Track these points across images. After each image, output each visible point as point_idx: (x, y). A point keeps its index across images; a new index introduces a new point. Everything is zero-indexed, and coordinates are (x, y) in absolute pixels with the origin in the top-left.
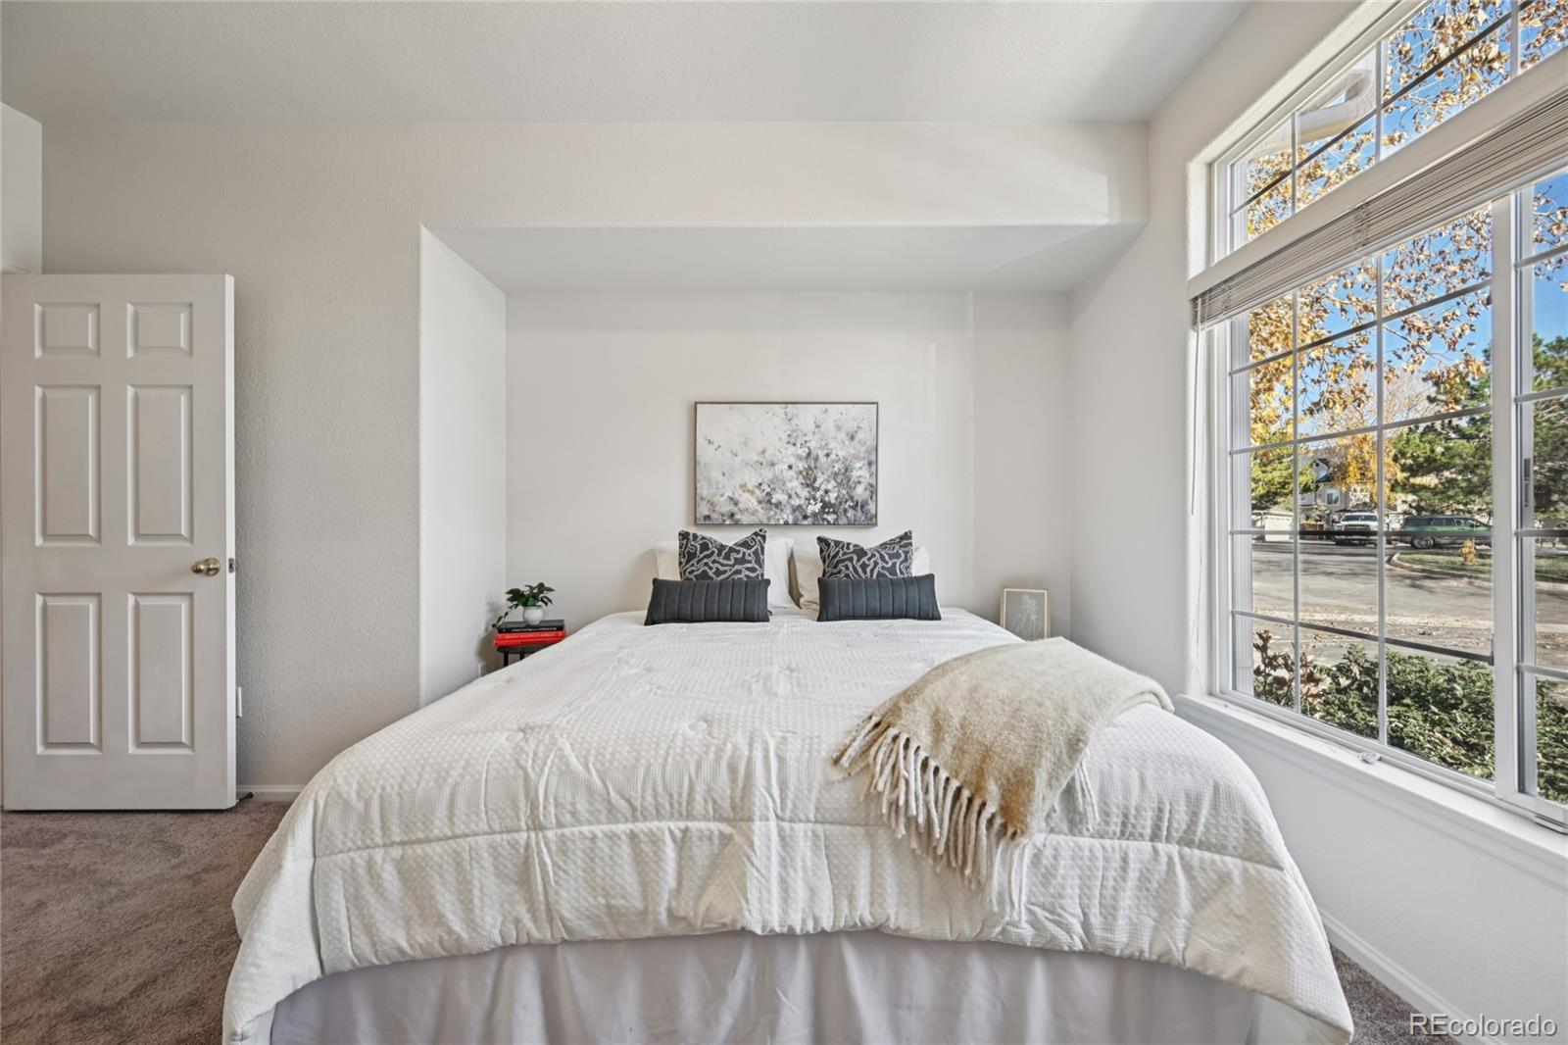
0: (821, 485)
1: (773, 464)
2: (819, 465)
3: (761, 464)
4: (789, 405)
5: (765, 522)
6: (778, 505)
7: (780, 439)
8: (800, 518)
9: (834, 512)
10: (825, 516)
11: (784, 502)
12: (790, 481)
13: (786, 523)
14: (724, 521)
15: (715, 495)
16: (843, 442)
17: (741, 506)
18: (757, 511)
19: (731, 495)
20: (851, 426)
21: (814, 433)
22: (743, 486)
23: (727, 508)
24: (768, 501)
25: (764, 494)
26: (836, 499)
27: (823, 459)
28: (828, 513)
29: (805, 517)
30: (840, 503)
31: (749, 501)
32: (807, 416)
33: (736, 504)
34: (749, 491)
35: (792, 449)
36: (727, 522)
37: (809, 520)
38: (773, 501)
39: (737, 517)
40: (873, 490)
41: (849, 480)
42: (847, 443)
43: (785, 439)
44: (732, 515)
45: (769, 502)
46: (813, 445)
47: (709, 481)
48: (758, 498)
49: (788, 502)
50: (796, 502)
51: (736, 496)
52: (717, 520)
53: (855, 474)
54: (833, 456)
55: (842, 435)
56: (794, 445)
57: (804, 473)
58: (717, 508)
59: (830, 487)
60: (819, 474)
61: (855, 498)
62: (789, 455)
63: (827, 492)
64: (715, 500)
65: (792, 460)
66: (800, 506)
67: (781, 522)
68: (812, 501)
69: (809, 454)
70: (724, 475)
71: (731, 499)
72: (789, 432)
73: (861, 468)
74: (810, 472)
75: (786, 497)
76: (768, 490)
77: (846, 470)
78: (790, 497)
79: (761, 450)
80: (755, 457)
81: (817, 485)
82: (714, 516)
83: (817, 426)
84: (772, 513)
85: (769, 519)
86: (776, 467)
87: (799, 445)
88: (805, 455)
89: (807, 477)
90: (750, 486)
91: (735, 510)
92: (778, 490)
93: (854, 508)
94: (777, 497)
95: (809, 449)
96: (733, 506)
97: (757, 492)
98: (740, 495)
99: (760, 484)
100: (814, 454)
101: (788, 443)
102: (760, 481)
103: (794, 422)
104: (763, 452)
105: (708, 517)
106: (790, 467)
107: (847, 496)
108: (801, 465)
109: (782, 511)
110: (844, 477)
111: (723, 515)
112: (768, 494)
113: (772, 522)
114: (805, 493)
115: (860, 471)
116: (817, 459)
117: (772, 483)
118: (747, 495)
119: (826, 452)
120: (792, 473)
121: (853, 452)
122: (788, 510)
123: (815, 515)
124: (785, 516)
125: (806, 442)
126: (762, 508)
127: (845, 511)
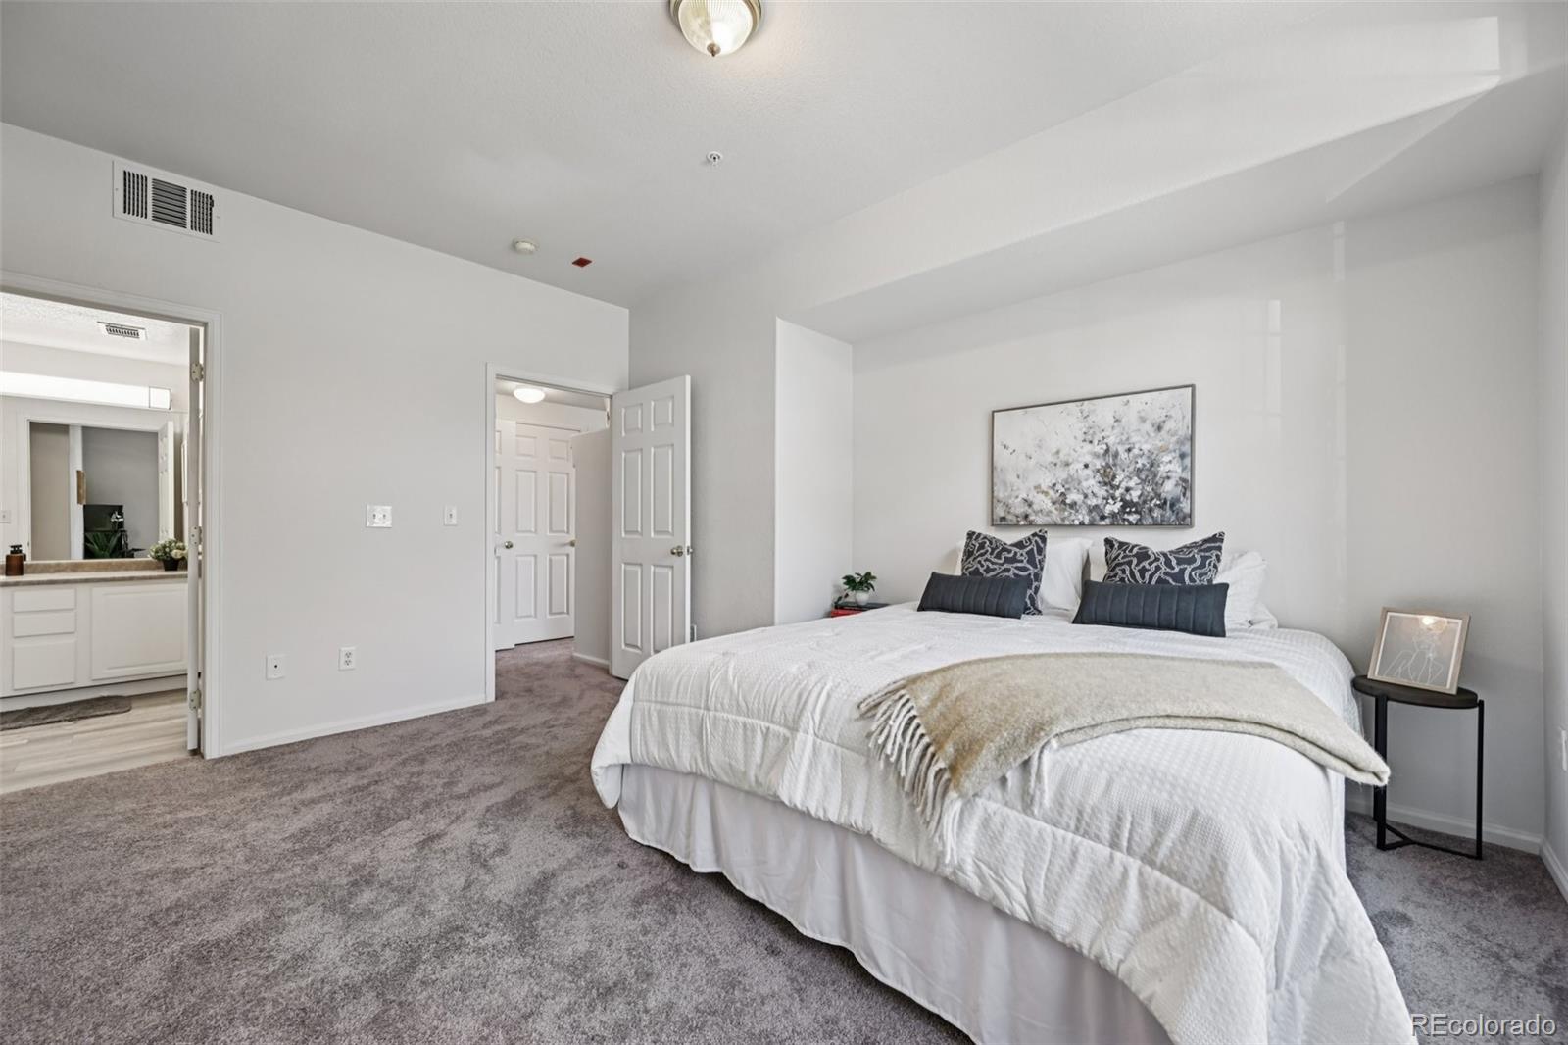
0: (1121, 482)
1: (1067, 464)
2: (1119, 462)
3: (1056, 464)
4: (1086, 402)
5: (1060, 522)
6: (1073, 505)
7: (1075, 438)
8: (1097, 518)
9: (1136, 512)
10: (1126, 516)
11: (1079, 502)
12: (1086, 480)
13: (1082, 524)
14: (1019, 522)
15: (1010, 497)
16: (1148, 434)
17: (1035, 507)
18: (1051, 512)
19: (1025, 496)
20: (1157, 415)
21: (1113, 428)
22: (1037, 488)
23: (1021, 509)
24: (1062, 502)
25: (1058, 495)
26: (1139, 497)
27: (1123, 455)
28: (1129, 513)
29: (1103, 517)
30: (1144, 502)
31: (1043, 502)
32: (1104, 411)
33: (1030, 505)
34: (1043, 492)
35: (1088, 447)
36: (1022, 523)
37: (1108, 520)
38: (1068, 501)
39: (1032, 518)
40: (1187, 486)
41: (1156, 476)
42: (1153, 435)
43: (1081, 437)
44: (1026, 516)
45: (1064, 502)
46: (1111, 441)
47: (1005, 484)
48: (1052, 498)
49: (1084, 502)
50: (1092, 502)
51: (1030, 498)
52: (1011, 520)
53: (1163, 469)
54: (1136, 451)
55: (1147, 427)
56: (1091, 442)
57: (1102, 471)
58: (1012, 510)
59: (1132, 484)
60: (1119, 471)
61: (1163, 495)
62: (1085, 453)
63: (1128, 490)
64: (1011, 501)
65: (1088, 459)
66: (1096, 506)
67: (1077, 523)
68: (1111, 501)
69: (1107, 451)
70: (1018, 477)
71: (1026, 500)
72: (1084, 430)
73: (1170, 462)
74: (1109, 470)
75: (1082, 497)
76: (1063, 490)
77: (1152, 465)
78: (1086, 496)
79: (1055, 450)
80: (1050, 458)
81: (1116, 482)
82: (1009, 517)
83: (1117, 421)
84: (1066, 513)
85: (1063, 519)
86: (1071, 467)
87: (1095, 442)
88: (1102, 451)
89: (1105, 475)
90: (1044, 488)
91: (1030, 511)
92: (1072, 489)
93: (1162, 506)
94: (1072, 497)
95: (1107, 444)
96: (1027, 508)
97: (1051, 493)
98: (1034, 497)
99: (1054, 485)
100: (1113, 449)
101: (1084, 441)
102: (1054, 482)
103: (1090, 419)
104: (1058, 452)
105: (1003, 519)
106: (1086, 466)
107: (1152, 494)
108: (1098, 463)
109: (1077, 511)
110: (1149, 473)
111: (1017, 516)
112: (1062, 494)
113: (1067, 523)
114: (1102, 492)
115: (1170, 465)
116: (1116, 455)
117: (1067, 483)
118: (1042, 496)
119: (1127, 447)
120: (1088, 472)
121: (1160, 444)
122: (1084, 511)
123: (1114, 515)
124: (1080, 517)
125: (1104, 438)
126: (1056, 509)
127: (1151, 510)
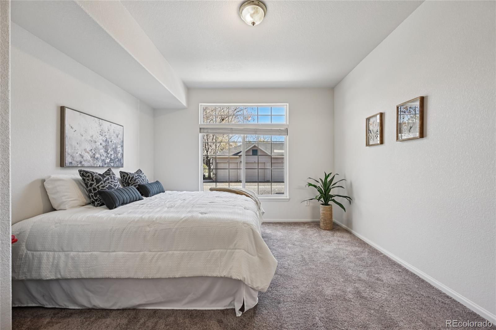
0: (109, 152)
1: (96, 142)
2: (109, 145)
3: (92, 141)
4: (100, 120)
5: (93, 165)
6: (97, 159)
7: (98, 132)
8: (104, 164)
9: (113, 162)
10: (111, 164)
11: (99, 158)
12: (101, 150)
13: (100, 166)
14: (78, 165)
15: (74, 153)
16: (115, 138)
17: (85, 158)
18: (90, 161)
19: (80, 153)
20: (117, 132)
21: (108, 132)
22: (85, 150)
23: (79, 159)
24: (93, 157)
25: (93, 154)
26: (114, 157)
27: (110, 143)
28: (112, 163)
29: (105, 164)
30: (115, 159)
31: (87, 156)
32: (106, 125)
33: (82, 158)
34: (87, 152)
35: (101, 137)
36: (79, 165)
37: (106, 165)
38: (96, 157)
39: (83, 163)
40: (122, 154)
41: (117, 151)
42: (116, 138)
43: (99, 133)
44: (81, 162)
45: (94, 157)
46: (107, 137)
47: (71, 145)
48: (90, 155)
49: (100, 158)
50: (103, 158)
51: (83, 154)
52: (75, 164)
53: (118, 149)
54: (112, 142)
55: (115, 135)
56: (102, 135)
57: (105, 147)
58: (75, 159)
59: (112, 153)
60: (109, 148)
61: (118, 158)
62: (100, 139)
63: (111, 155)
64: (74, 155)
65: (101, 141)
66: (104, 160)
67: (98, 166)
68: (107, 158)
69: (106, 140)
70: (77, 143)
71: (81, 155)
72: (100, 130)
73: (119, 147)
74: (107, 147)
75: (100, 156)
76: (94, 152)
77: (116, 148)
78: (101, 156)
79: (91, 135)
80: (89, 138)
81: (108, 152)
82: (73, 162)
83: (108, 130)
84: (95, 162)
85: (94, 164)
86: (97, 143)
87: (103, 136)
88: (105, 140)
89: (105, 149)
90: (88, 150)
91: (82, 160)
92: (97, 152)
93: (118, 161)
94: (97, 155)
95: (106, 137)
96: (81, 158)
97: (90, 153)
98: (84, 154)
99: (91, 150)
100: (108, 140)
101: (100, 134)
102: (91, 148)
103: (102, 126)
104: (92, 136)
105: (71, 163)
106: (101, 144)
107: (116, 157)
108: (104, 144)
109: (98, 161)
110: (115, 149)
111: (77, 162)
112: (94, 154)
113: (95, 166)
114: (105, 155)
115: (119, 149)
116: (108, 142)
117: (95, 150)
118: (87, 154)
119: (111, 140)
120: (101, 147)
121: (118, 141)
122: (100, 161)
123: (108, 163)
124: (99, 164)
125: (105, 135)
126: (92, 160)
127: (116, 162)
